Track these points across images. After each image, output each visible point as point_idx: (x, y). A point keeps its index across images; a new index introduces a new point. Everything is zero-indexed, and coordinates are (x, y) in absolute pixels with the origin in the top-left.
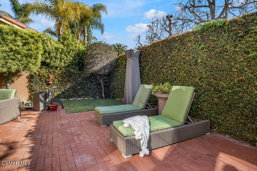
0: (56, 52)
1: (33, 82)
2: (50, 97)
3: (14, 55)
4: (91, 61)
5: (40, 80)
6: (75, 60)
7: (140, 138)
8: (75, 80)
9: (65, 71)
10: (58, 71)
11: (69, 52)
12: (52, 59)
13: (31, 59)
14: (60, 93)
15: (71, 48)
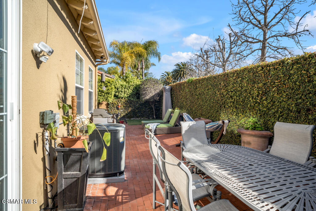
0: (122, 88)
1: (109, 108)
2: (119, 116)
3: (101, 93)
4: (144, 92)
5: (113, 106)
6: (134, 92)
7: (151, 129)
8: (134, 106)
9: (127, 100)
10: (123, 100)
11: (130, 87)
12: (119, 93)
13: (109, 94)
14: (124, 114)
15: (131, 84)
